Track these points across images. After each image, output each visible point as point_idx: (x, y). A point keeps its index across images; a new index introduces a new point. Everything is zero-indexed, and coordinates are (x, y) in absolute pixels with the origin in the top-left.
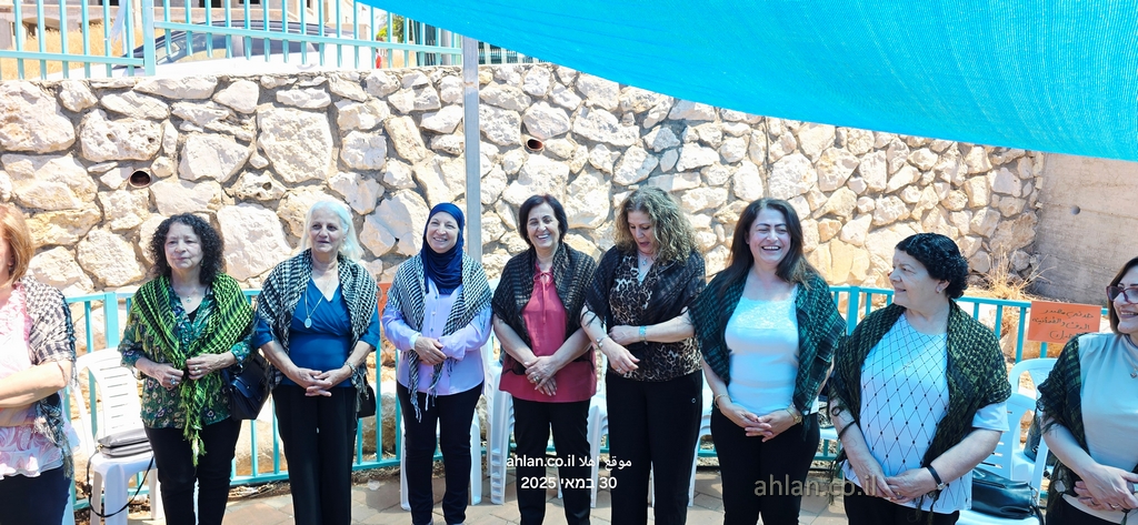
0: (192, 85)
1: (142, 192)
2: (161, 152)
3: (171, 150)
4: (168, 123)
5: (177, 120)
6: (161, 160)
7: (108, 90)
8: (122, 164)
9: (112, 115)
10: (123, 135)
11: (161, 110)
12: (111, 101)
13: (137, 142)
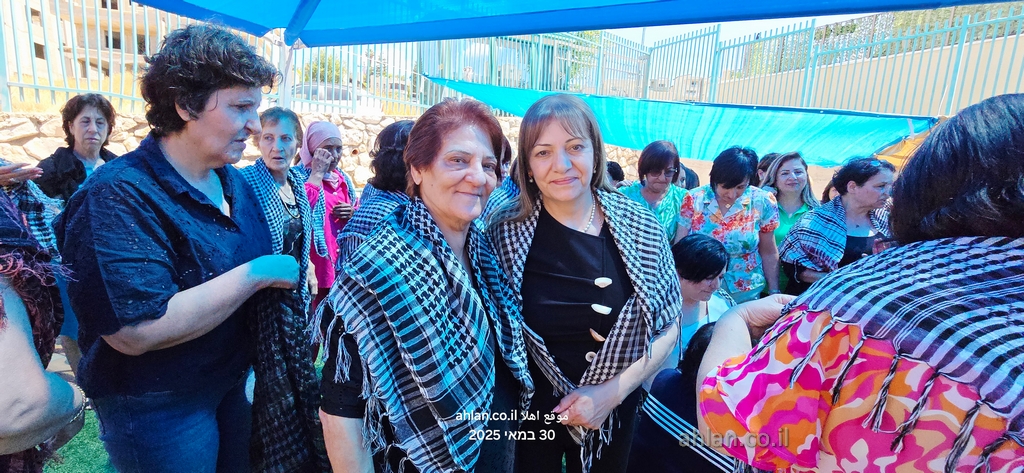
0: (374, 118)
1: (355, 157)
2: (363, 143)
3: (365, 142)
4: (365, 133)
5: (367, 131)
6: (362, 145)
7: (346, 118)
8: (349, 146)
9: (347, 128)
10: (351, 136)
11: (363, 127)
12: (347, 122)
13: (355, 138)
